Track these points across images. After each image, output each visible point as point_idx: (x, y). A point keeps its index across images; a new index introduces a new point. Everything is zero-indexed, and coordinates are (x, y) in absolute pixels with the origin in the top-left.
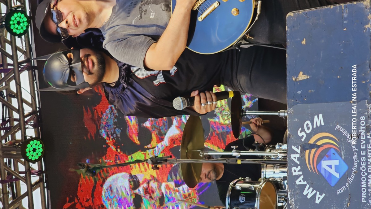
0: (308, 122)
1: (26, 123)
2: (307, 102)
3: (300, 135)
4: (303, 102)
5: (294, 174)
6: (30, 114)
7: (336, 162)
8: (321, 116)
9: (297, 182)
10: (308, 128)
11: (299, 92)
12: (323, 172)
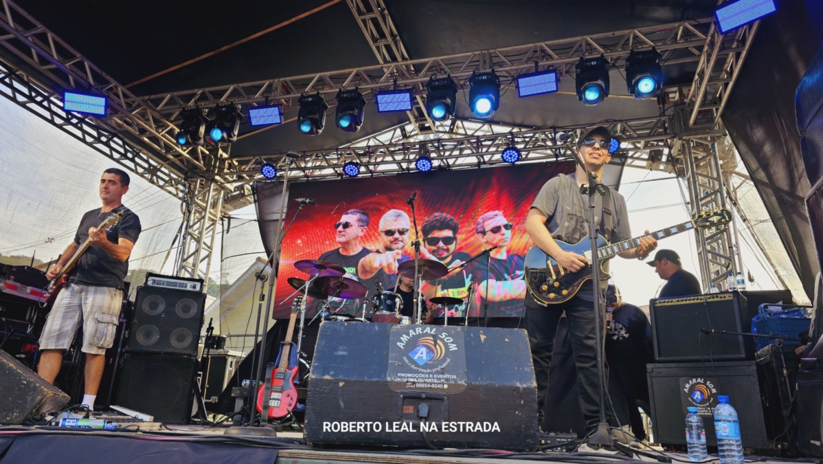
0: (452, 340)
1: (442, 160)
2: (465, 340)
3: (443, 334)
4: (466, 337)
5: (417, 329)
6: (448, 163)
7: (425, 358)
8: (456, 349)
9: (411, 331)
10: (447, 340)
11: (472, 335)
12: (418, 348)
